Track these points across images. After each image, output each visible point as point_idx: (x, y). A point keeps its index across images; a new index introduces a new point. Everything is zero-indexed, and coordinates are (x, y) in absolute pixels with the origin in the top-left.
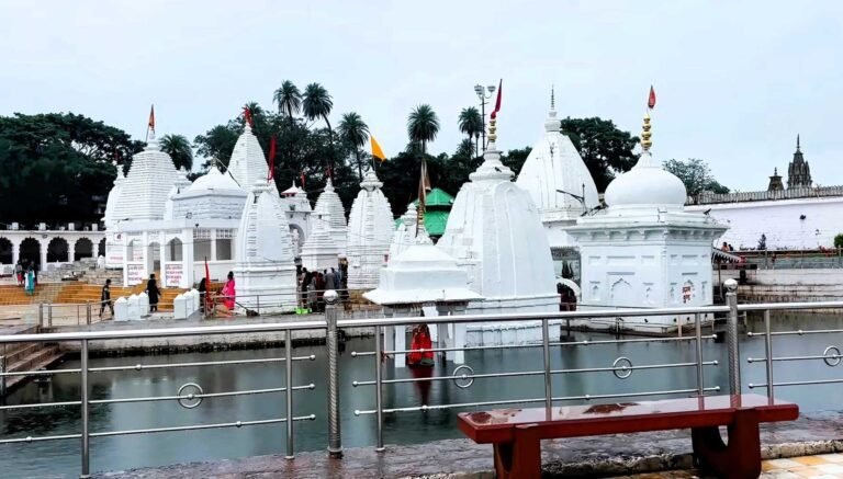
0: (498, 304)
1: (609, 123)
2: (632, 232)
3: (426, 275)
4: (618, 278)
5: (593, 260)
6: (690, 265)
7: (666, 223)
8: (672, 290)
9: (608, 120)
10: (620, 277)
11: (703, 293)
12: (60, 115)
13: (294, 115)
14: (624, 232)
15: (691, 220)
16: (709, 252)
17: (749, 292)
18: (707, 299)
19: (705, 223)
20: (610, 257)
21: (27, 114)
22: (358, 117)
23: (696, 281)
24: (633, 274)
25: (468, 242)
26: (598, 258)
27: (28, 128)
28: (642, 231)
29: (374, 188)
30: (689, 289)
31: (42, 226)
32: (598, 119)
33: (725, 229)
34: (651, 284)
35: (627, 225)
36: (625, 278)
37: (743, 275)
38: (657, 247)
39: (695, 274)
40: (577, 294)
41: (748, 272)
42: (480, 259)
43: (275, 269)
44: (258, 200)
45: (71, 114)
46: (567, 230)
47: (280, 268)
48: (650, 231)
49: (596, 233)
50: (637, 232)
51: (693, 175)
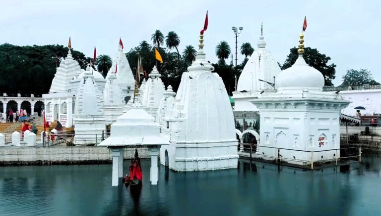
0: (195, 145)
1: (315, 50)
2: (287, 103)
3: (132, 128)
4: (279, 131)
5: (267, 120)
6: (324, 124)
7: (306, 99)
8: (311, 139)
9: (315, 48)
10: (281, 130)
11: (333, 141)
12: (53, 46)
13: (161, 46)
14: (282, 103)
15: (326, 97)
16: (338, 116)
17: (371, 140)
18: (335, 145)
19: (335, 99)
20: (276, 118)
21: (39, 45)
22: (193, 47)
23: (329, 135)
24: (287, 128)
25: (182, 107)
26: (269, 118)
27: (38, 51)
28: (292, 103)
29: (156, 77)
30: (323, 139)
31: (32, 95)
32: (310, 48)
33: (349, 103)
34: (298, 135)
35: (284, 99)
36: (284, 131)
37: (367, 129)
38: (302, 113)
39: (328, 129)
40: (257, 139)
41: (370, 128)
42: (186, 118)
43: (92, 119)
44: (86, 82)
45: (58, 45)
46: (252, 102)
47: (95, 119)
48: (298, 103)
49: (268, 104)
50: (290, 104)
51: (362, 77)
